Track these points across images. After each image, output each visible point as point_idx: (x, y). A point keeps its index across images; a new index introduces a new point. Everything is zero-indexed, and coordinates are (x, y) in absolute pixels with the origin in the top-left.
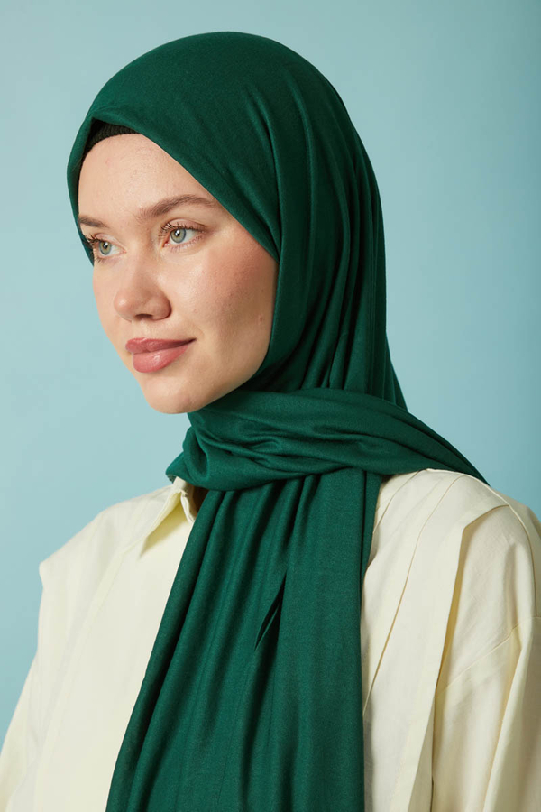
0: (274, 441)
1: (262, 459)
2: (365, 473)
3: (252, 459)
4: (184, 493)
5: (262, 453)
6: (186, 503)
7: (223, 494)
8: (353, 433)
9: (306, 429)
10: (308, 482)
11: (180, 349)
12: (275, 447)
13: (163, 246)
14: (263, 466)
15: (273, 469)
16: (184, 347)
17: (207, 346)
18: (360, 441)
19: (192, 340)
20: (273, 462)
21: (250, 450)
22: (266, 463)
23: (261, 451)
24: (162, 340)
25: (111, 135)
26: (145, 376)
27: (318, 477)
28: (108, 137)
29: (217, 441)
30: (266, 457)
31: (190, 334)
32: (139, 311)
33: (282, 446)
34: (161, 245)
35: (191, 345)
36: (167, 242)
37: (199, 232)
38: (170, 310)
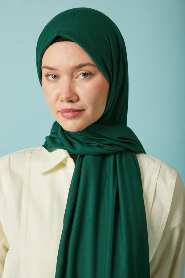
16: (81, 112)
17: (89, 112)
19: (84, 110)
24: (75, 109)
25: (62, 41)
31: (84, 108)
32: (70, 100)
34: (75, 78)
35: (83, 111)
36: (77, 77)
37: (90, 75)
38: (78, 99)
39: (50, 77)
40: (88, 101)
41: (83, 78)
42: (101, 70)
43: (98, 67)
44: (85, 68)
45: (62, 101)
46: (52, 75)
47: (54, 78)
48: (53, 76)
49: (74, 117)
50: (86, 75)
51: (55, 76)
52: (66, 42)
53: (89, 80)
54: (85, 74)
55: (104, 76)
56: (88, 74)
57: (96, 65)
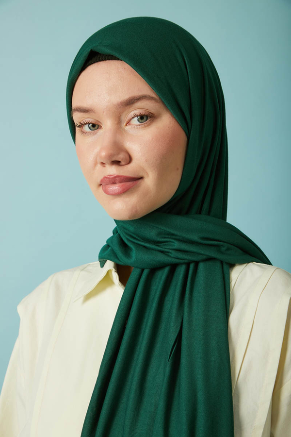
0: (173, 242)
1: (168, 252)
2: (222, 262)
3: (162, 252)
4: (114, 270)
5: (167, 249)
6: (115, 276)
7: (143, 270)
8: (218, 241)
9: (195, 237)
10: (192, 266)
11: (135, 182)
12: (174, 245)
13: (126, 125)
14: (168, 256)
15: (175, 258)
16: (137, 182)
17: (150, 181)
18: (222, 245)
19: (141, 178)
20: (174, 254)
21: (158, 246)
22: (170, 254)
23: (166, 247)
24: (126, 177)
25: (100, 61)
26: (111, 197)
27: (197, 264)
28: (97, 62)
29: (138, 240)
30: (171, 251)
31: (141, 175)
32: (114, 159)
33: (177, 245)
34: (125, 124)
35: (140, 181)
36: (128, 123)
37: (150, 117)
38: (130, 160)
39: (86, 128)
40: (146, 161)
41: (139, 123)
42: (169, 108)
43: (163, 103)
44: (139, 104)
45: (103, 164)
46: (89, 124)
47: (92, 128)
48: (91, 125)
49: (124, 192)
50: (145, 118)
51: (94, 125)
52: (107, 61)
53: (148, 126)
54: (142, 117)
55: (176, 120)
56: (147, 117)
57: (160, 98)
